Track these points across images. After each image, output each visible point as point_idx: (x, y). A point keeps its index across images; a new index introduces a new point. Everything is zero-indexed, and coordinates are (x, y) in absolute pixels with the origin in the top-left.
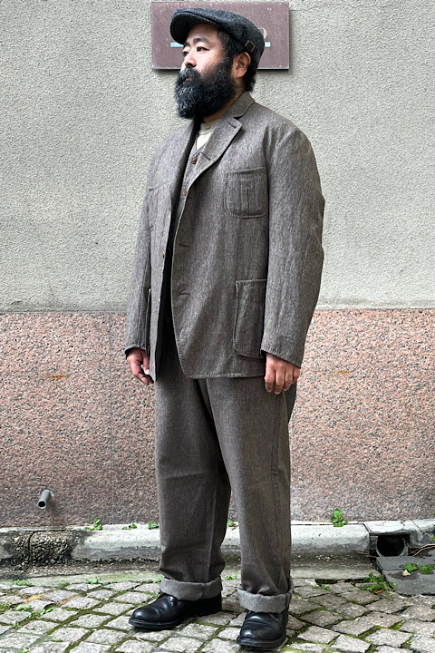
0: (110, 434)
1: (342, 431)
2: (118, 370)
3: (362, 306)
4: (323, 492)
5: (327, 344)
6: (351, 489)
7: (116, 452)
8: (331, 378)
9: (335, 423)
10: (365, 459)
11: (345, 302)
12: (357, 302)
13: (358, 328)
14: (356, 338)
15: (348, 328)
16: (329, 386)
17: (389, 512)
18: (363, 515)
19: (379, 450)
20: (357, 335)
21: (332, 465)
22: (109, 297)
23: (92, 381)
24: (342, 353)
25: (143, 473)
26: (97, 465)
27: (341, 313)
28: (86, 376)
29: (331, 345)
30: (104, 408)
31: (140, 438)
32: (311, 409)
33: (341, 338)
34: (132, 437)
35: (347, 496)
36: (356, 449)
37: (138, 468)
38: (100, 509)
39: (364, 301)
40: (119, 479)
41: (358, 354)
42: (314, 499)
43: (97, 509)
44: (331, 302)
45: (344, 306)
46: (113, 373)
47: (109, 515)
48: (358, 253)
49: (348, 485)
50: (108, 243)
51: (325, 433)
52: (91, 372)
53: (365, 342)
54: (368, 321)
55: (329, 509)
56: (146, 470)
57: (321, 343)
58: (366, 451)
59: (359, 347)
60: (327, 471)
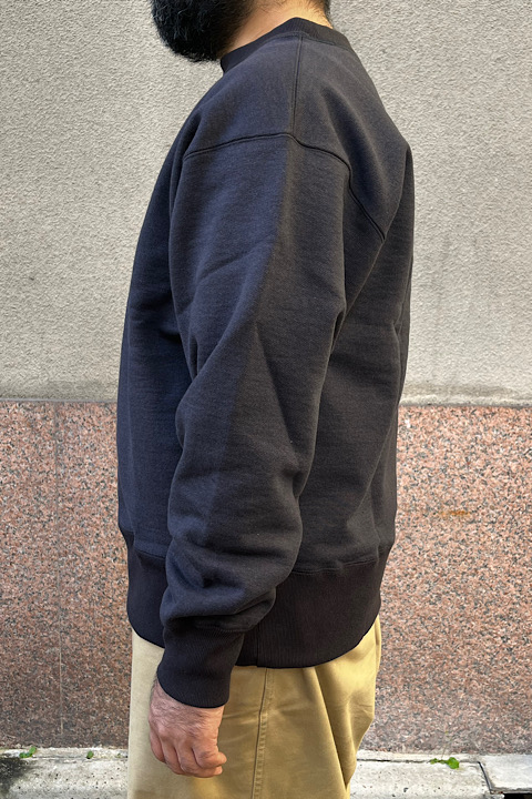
0: (56, 604)
1: (450, 611)
2: (70, 500)
3: (496, 399)
4: (413, 708)
5: (432, 465)
6: (461, 703)
7: (67, 633)
8: (436, 522)
9: (439, 596)
10: (488, 657)
11: (467, 391)
12: (488, 393)
13: (489, 437)
14: (484, 456)
15: (469, 438)
16: (431, 534)
17: (522, 741)
18: (478, 745)
19: (512, 643)
20: (485, 451)
21: (430, 666)
22: (55, 374)
23: (25, 517)
24: (457, 481)
25: (113, 669)
26: (35, 654)
27: (459, 412)
28: (16, 509)
29: (438, 467)
30: (46, 563)
31: (107, 612)
32: (398, 572)
33: (457, 456)
34: (93, 611)
35: (453, 714)
36: (474, 640)
37: (103, 661)
38: (42, 723)
39: (500, 390)
40: (71, 676)
41: (486, 484)
42: (397, 718)
43: (36, 722)
44: (442, 390)
45: (462, 399)
46: (61, 504)
47: (57, 732)
48: (493, 307)
49: (456, 697)
50: (52, 279)
51: (421, 613)
52: (24, 502)
53: (499, 463)
54: (505, 426)
55: (422, 733)
56: (117, 665)
57: (421, 463)
58: (489, 644)
59: (488, 471)
60: (423, 674)
